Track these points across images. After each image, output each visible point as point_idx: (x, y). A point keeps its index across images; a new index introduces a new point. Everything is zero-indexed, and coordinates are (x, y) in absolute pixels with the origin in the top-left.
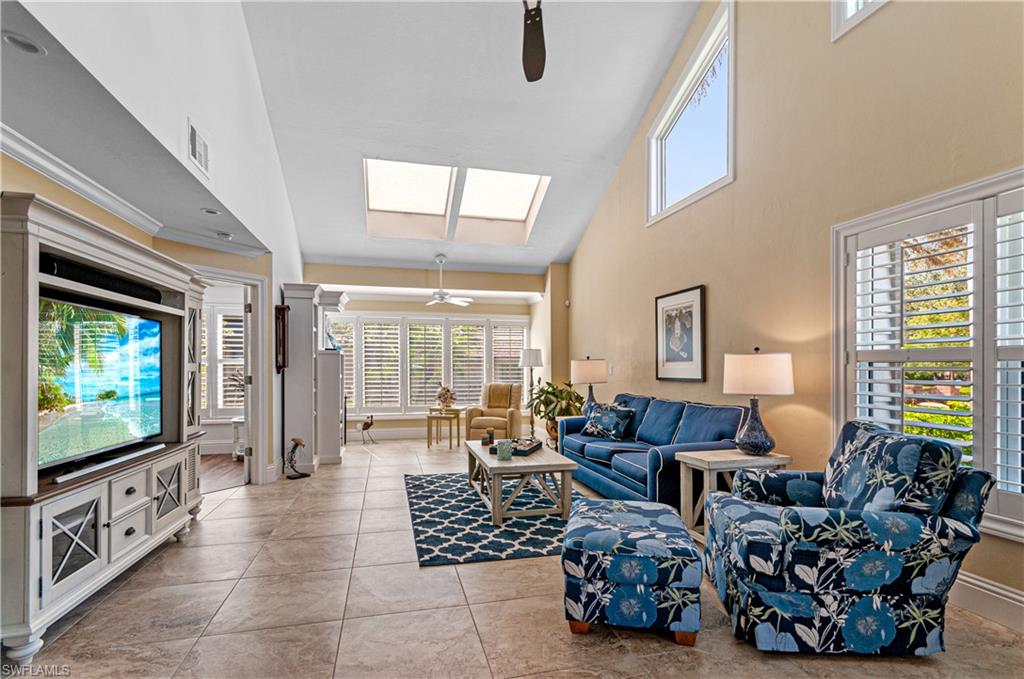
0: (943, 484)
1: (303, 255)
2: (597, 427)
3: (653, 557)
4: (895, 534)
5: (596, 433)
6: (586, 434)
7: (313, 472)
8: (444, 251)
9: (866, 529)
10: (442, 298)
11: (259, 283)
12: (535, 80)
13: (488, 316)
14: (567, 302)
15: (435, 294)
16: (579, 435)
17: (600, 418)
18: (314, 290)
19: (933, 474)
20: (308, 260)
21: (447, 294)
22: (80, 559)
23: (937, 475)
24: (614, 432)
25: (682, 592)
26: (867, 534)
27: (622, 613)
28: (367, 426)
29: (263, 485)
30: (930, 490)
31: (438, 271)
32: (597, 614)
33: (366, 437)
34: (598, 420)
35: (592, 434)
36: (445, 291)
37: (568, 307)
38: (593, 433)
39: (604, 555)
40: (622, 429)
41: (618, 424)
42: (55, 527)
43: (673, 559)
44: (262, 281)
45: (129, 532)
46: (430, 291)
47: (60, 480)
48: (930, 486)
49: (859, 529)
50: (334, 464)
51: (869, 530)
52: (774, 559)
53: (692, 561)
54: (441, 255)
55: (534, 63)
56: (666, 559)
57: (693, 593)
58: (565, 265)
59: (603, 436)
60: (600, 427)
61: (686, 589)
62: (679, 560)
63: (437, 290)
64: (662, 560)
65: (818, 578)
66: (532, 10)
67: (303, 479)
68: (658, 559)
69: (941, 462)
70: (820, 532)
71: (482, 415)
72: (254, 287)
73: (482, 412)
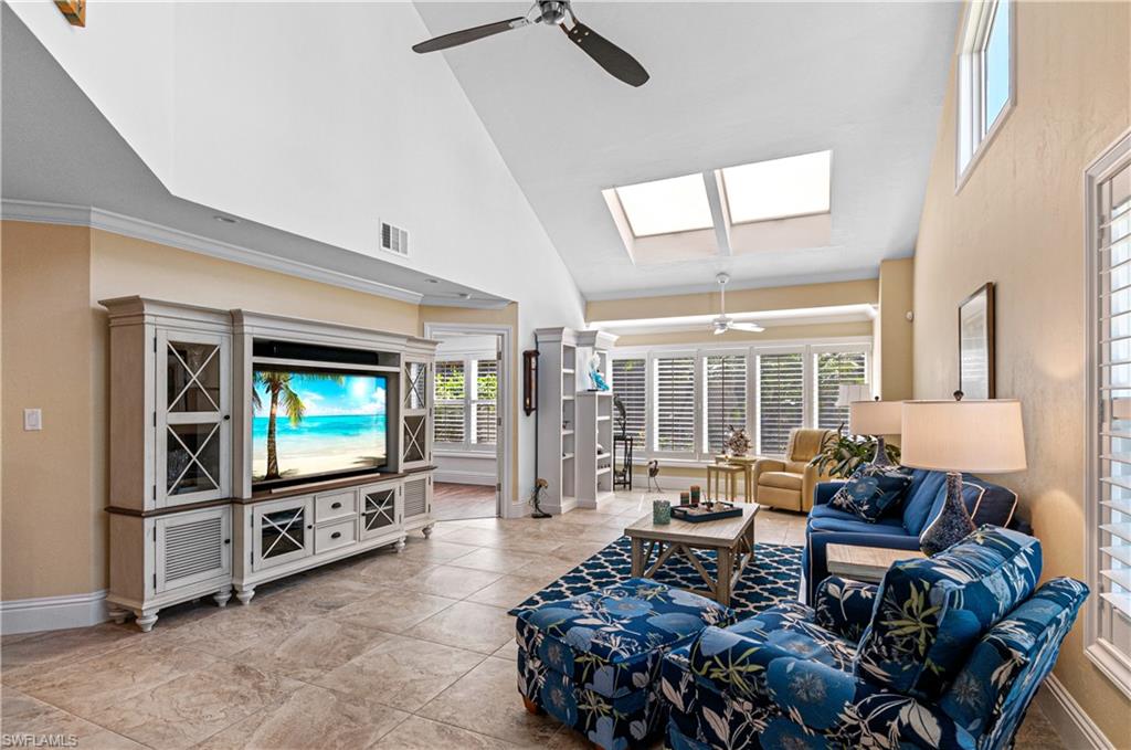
0: (909, 644)
1: (582, 295)
2: (846, 498)
3: (572, 647)
4: (802, 700)
5: (844, 506)
6: (833, 506)
7: (559, 513)
8: (723, 269)
9: (763, 680)
10: (723, 326)
11: (505, 333)
12: (641, 84)
13: (807, 341)
14: (909, 314)
15: (715, 320)
16: (825, 506)
17: (855, 485)
18: (561, 333)
19: (896, 623)
20: (589, 299)
21: (729, 320)
22: (286, 547)
23: (901, 627)
24: (866, 507)
25: (598, 698)
26: (764, 688)
27: (552, 701)
28: (653, 472)
29: (508, 519)
30: (889, 651)
31: (720, 293)
32: (536, 696)
33: (653, 484)
34: (851, 488)
35: (839, 507)
36: (728, 316)
37: (912, 321)
38: (841, 505)
39: (539, 632)
40: (881, 504)
41: (876, 496)
42: (264, 521)
43: (589, 656)
44: (508, 330)
45: (336, 536)
46: (710, 318)
47: (274, 491)
48: (889, 642)
49: (754, 677)
50: (589, 509)
51: (766, 683)
52: (683, 691)
53: (604, 664)
54: (722, 274)
55: (627, 69)
56: (583, 654)
57: (606, 703)
58: (906, 261)
59: (853, 513)
60: (850, 498)
61: (601, 696)
62: (593, 658)
63: (718, 316)
64: (580, 653)
65: (731, 735)
66: (574, 29)
67: (546, 519)
68: (576, 651)
69: (906, 605)
70: (710, 667)
71: (784, 470)
72: (503, 335)
73: (784, 465)
